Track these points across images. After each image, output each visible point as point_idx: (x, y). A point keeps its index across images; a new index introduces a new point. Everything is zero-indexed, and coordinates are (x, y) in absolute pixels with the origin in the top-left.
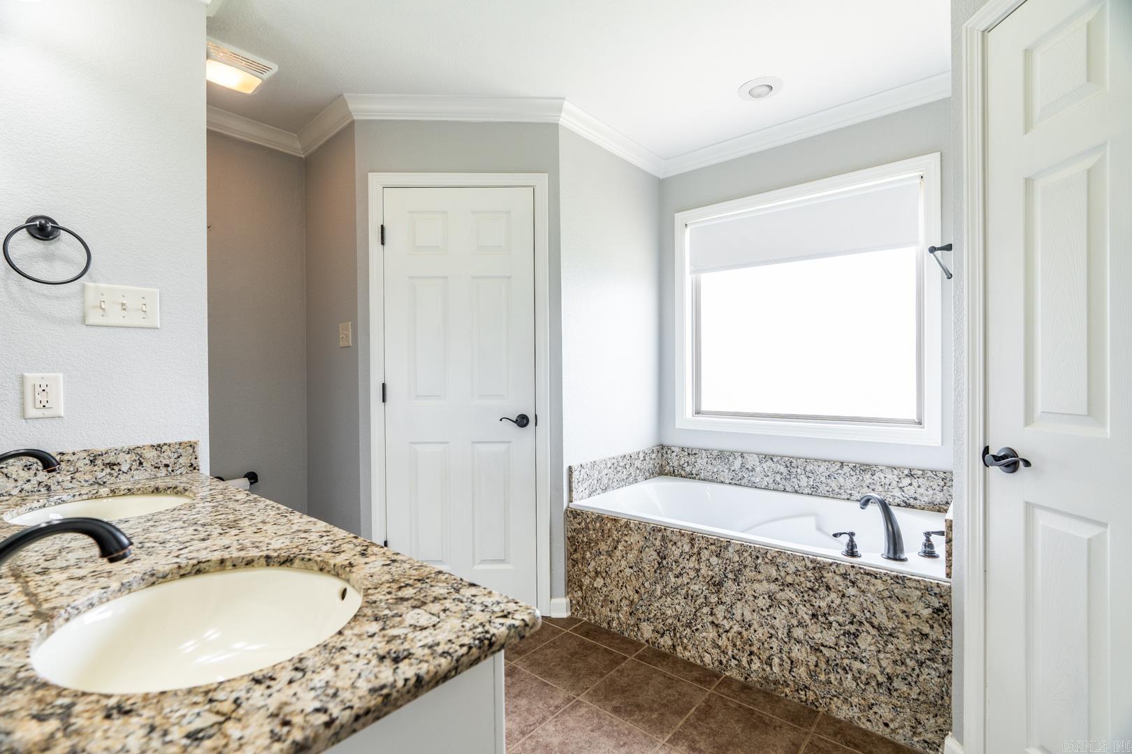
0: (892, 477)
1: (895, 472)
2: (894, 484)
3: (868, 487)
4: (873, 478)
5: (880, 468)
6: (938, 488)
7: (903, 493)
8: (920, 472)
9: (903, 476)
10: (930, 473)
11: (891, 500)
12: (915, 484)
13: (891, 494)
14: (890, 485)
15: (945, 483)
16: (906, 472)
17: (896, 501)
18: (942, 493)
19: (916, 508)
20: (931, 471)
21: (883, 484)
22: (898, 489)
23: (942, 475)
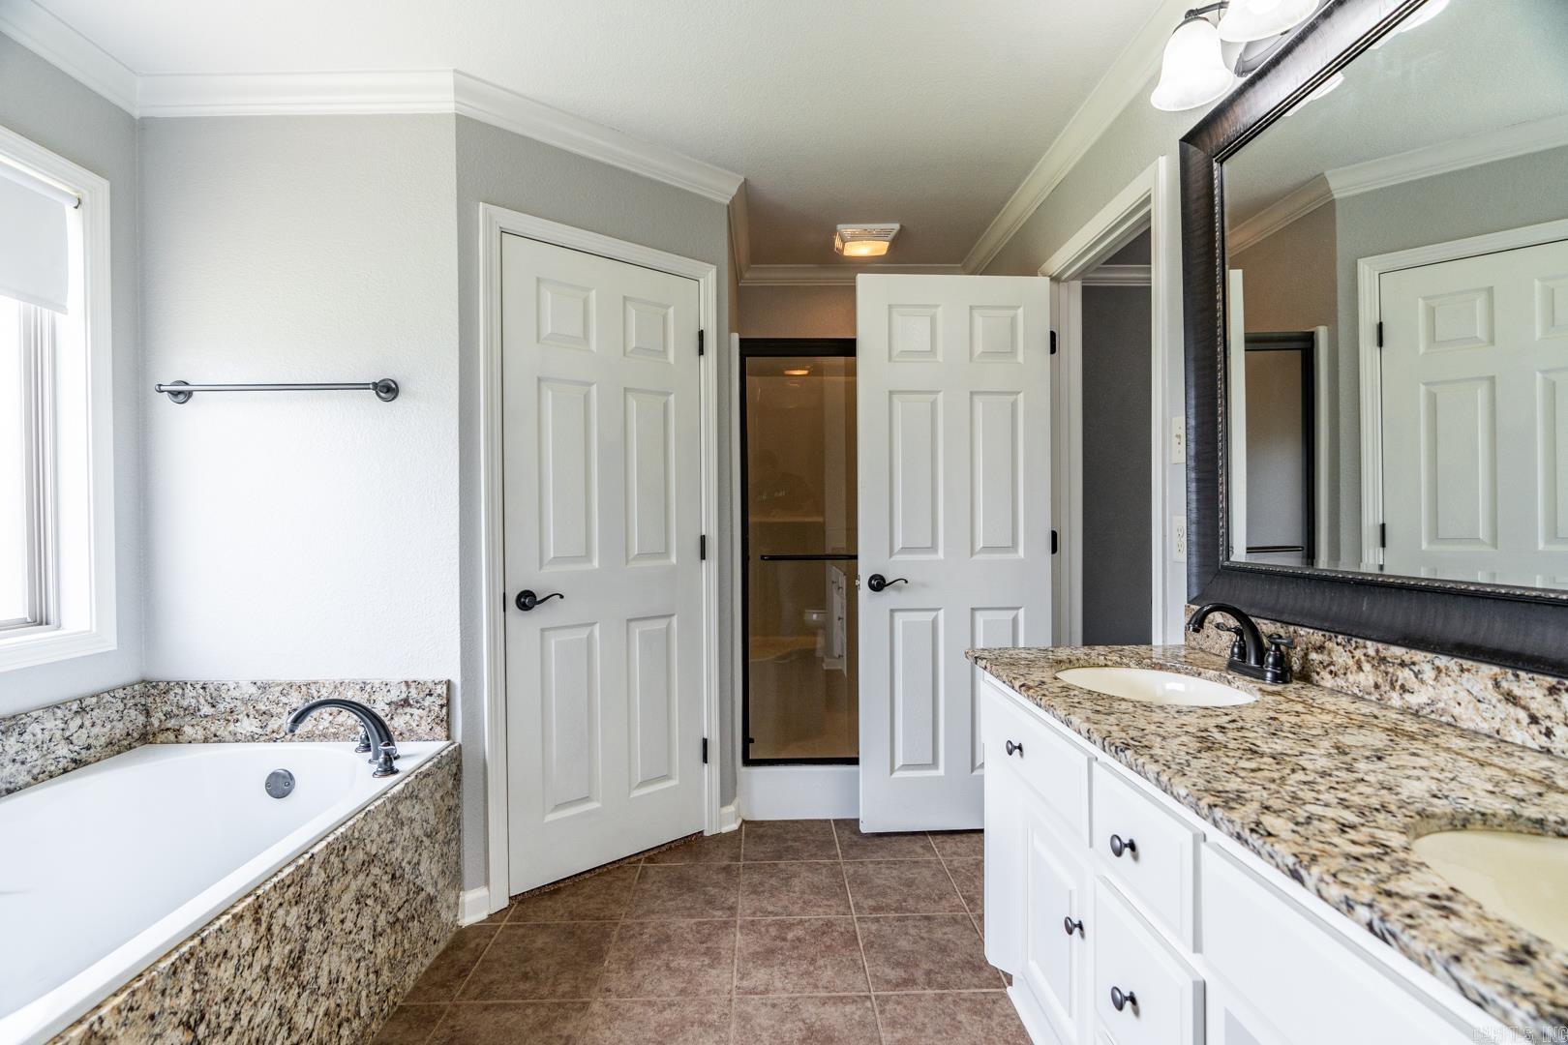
0: (52, 724)
1: (59, 713)
2: (58, 734)
3: (14, 761)
4: (22, 739)
5: (35, 714)
6: (117, 716)
7: (71, 746)
8: (94, 700)
9: (69, 715)
10: (107, 697)
11: (53, 768)
12: (88, 723)
13: (53, 756)
14: (50, 740)
15: (125, 705)
16: (75, 707)
17: (61, 766)
18: (121, 723)
19: (90, 763)
20: (108, 692)
21: (39, 743)
22: (63, 742)
23: (120, 694)
